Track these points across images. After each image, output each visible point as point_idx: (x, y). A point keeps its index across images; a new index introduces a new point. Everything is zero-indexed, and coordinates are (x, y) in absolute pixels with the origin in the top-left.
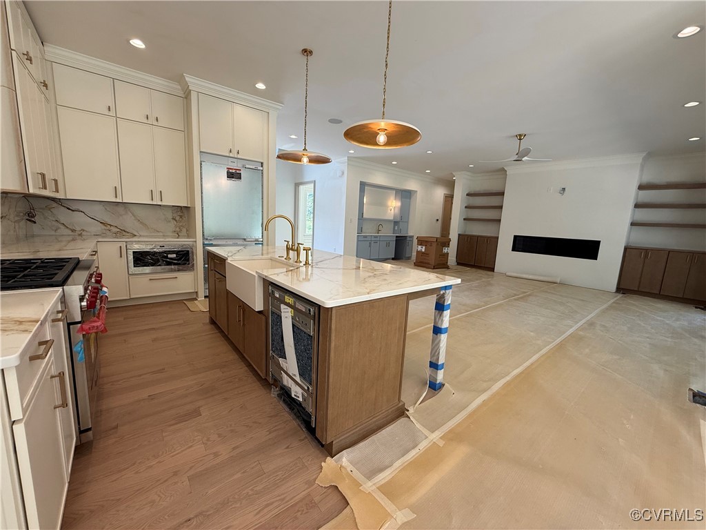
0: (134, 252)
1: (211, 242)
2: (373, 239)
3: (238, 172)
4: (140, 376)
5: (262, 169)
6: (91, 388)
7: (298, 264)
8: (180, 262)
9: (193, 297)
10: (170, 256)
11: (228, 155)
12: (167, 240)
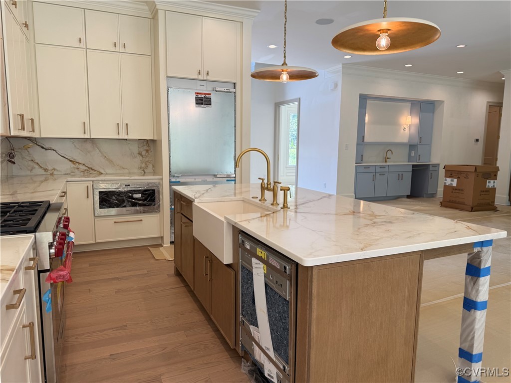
0: (99, 192)
1: (178, 180)
2: (378, 170)
3: (207, 96)
4: (103, 331)
5: (234, 90)
6: (56, 340)
7: (274, 207)
8: (145, 202)
9: (158, 243)
10: (135, 196)
11: (196, 78)
12: (133, 178)
